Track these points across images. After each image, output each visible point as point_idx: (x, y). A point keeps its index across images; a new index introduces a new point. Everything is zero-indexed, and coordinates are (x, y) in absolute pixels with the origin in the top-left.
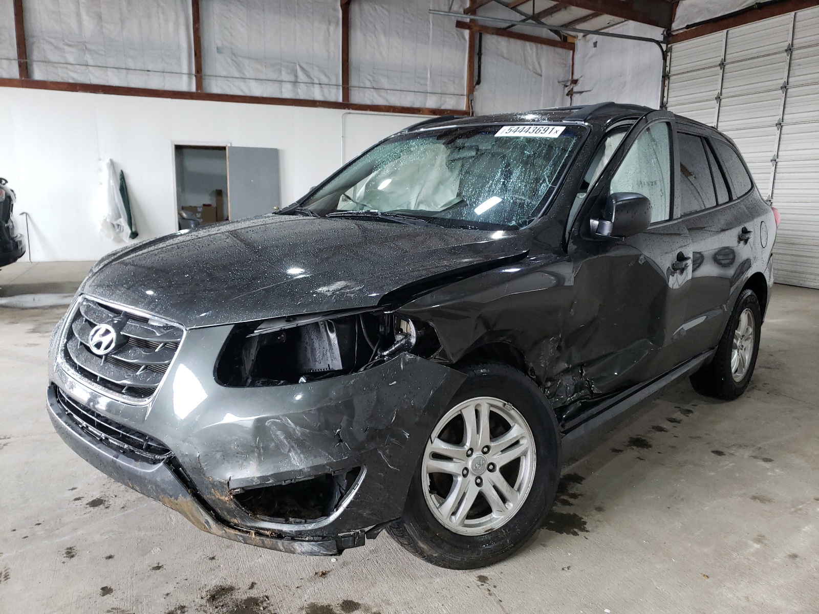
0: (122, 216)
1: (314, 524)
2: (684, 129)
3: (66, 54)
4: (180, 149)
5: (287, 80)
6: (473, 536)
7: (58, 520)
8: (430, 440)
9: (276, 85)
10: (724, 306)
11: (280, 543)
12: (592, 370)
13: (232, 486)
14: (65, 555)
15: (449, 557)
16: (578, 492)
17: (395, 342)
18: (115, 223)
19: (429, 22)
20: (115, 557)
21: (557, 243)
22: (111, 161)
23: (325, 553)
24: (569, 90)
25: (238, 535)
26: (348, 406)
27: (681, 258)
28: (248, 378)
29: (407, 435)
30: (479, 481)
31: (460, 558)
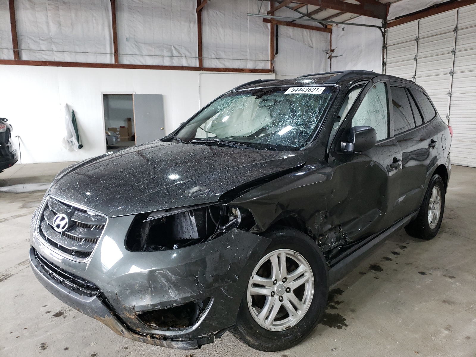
0: (73, 136)
1: (184, 331)
2: (395, 84)
3: (40, 45)
4: (106, 97)
5: (167, 55)
6: (279, 331)
7: (37, 326)
8: (251, 277)
9: (161, 58)
10: (422, 186)
11: (165, 343)
12: (346, 228)
13: (136, 310)
14: (41, 348)
15: (264, 344)
16: (340, 300)
17: (229, 221)
18: (69, 140)
19: (247, 19)
20: (70, 349)
21: (322, 157)
22: (67, 104)
23: (191, 348)
24: (329, 55)
25: (140, 338)
26: (203, 262)
27: (395, 160)
28: (144, 245)
29: (237, 277)
30: (281, 298)
31: (271, 345)
